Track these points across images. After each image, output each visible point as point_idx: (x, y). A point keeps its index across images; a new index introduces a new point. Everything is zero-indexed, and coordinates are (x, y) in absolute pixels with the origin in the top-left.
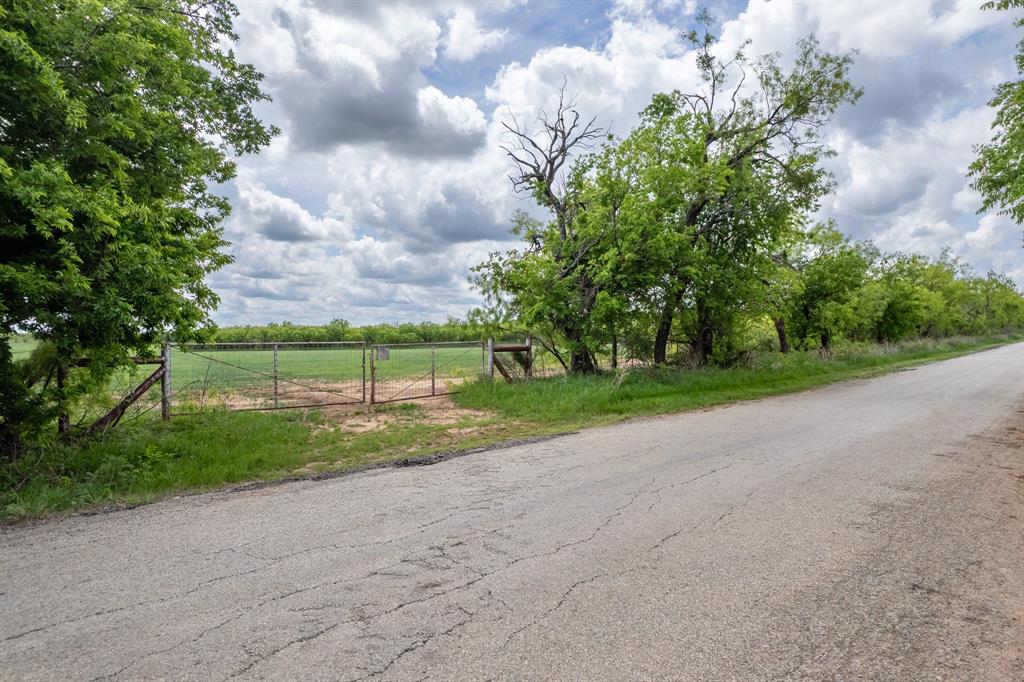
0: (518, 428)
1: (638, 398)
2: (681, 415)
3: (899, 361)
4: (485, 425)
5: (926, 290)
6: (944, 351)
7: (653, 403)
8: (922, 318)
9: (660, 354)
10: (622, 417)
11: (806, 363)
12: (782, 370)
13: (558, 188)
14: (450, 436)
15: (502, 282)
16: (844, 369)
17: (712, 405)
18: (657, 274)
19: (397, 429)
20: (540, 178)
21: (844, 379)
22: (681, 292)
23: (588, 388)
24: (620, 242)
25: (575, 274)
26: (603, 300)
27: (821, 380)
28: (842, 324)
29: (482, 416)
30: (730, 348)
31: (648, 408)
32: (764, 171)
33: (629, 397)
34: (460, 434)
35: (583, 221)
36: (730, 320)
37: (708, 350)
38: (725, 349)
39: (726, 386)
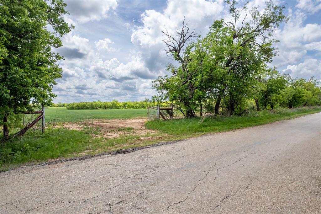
0: (166, 137)
1: (209, 126)
2: (225, 133)
3: (297, 114)
4: (154, 136)
5: (306, 90)
6: (312, 111)
7: (214, 128)
8: (305, 99)
9: (217, 111)
10: (203, 133)
11: (266, 114)
12: (258, 117)
13: (182, 55)
14: (141, 140)
15: (163, 86)
16: (279, 116)
17: (235, 129)
18: (216, 83)
19: (123, 137)
20: (176, 51)
21: (280, 120)
22: (224, 90)
23: (192, 123)
24: (203, 72)
25: (188, 84)
26: (197, 92)
27: (272, 120)
28: (278, 101)
29: (154, 132)
30: (240, 109)
31: (213, 130)
32: (253, 49)
33: (206, 126)
34: (145, 139)
35: (190, 66)
36: (241, 100)
37: (233, 109)
38: (239, 109)
39: (240, 122)
